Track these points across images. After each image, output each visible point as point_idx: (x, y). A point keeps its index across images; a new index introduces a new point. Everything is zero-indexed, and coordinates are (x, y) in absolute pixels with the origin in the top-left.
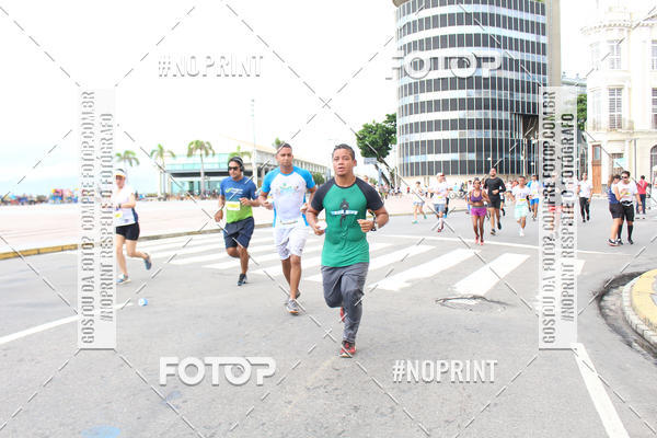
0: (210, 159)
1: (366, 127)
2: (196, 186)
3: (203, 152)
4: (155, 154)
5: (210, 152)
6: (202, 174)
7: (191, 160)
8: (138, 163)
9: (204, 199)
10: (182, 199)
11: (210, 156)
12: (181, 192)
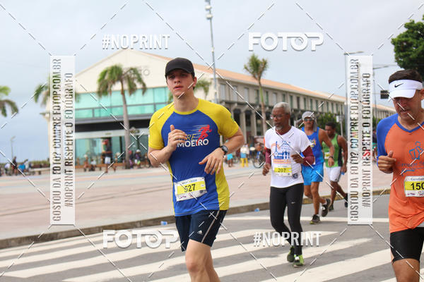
0: (137, 98)
1: (411, 27)
2: (116, 144)
3: (126, 87)
4: (44, 93)
5: (139, 86)
6: (126, 126)
7: (105, 101)
8: (15, 110)
9: (129, 167)
10: (92, 169)
11: (139, 93)
12: (91, 155)
